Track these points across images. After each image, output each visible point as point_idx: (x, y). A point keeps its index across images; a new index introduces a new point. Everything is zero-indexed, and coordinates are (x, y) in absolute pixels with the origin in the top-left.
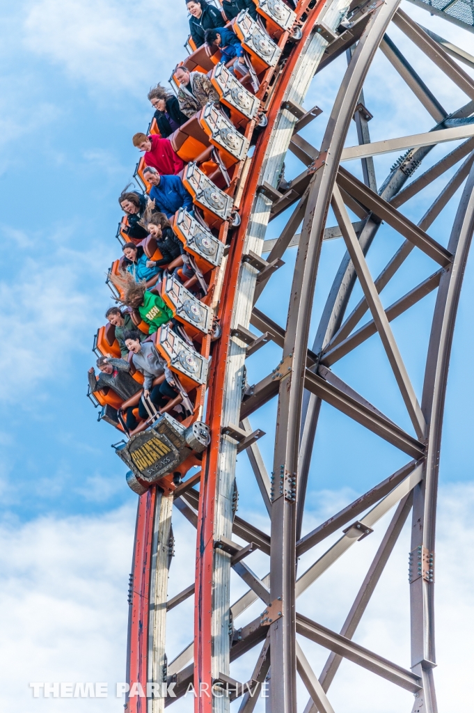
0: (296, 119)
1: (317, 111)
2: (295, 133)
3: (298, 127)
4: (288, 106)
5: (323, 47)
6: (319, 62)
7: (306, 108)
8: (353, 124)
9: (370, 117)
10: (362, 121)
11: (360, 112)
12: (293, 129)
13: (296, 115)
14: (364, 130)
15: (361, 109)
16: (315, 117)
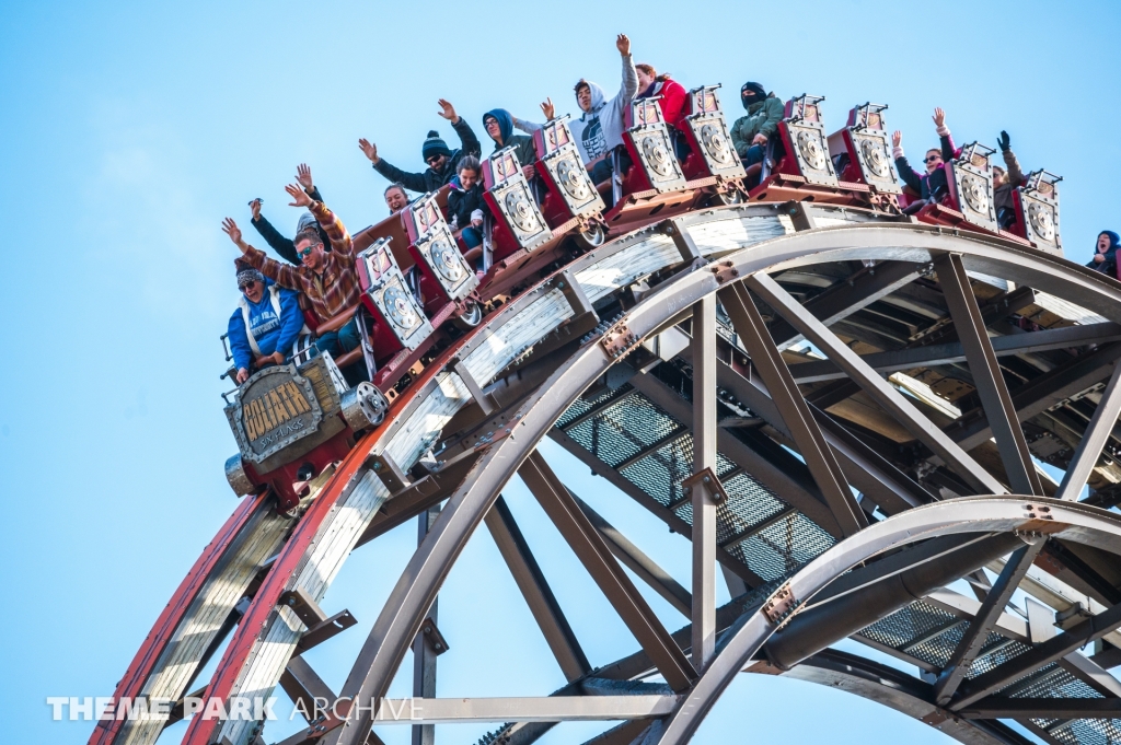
0: (305, 629)
1: (347, 620)
2: (296, 653)
3: (305, 643)
4: (292, 601)
5: (378, 499)
6: (366, 525)
7: (326, 610)
8: (409, 656)
9: (444, 648)
10: (427, 653)
11: (425, 634)
12: (294, 646)
13: (305, 621)
14: (427, 670)
15: (428, 629)
16: (339, 630)
